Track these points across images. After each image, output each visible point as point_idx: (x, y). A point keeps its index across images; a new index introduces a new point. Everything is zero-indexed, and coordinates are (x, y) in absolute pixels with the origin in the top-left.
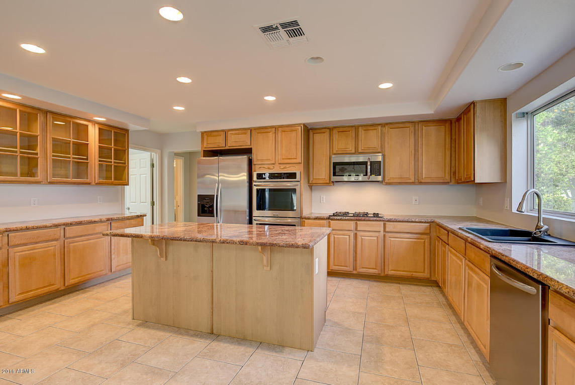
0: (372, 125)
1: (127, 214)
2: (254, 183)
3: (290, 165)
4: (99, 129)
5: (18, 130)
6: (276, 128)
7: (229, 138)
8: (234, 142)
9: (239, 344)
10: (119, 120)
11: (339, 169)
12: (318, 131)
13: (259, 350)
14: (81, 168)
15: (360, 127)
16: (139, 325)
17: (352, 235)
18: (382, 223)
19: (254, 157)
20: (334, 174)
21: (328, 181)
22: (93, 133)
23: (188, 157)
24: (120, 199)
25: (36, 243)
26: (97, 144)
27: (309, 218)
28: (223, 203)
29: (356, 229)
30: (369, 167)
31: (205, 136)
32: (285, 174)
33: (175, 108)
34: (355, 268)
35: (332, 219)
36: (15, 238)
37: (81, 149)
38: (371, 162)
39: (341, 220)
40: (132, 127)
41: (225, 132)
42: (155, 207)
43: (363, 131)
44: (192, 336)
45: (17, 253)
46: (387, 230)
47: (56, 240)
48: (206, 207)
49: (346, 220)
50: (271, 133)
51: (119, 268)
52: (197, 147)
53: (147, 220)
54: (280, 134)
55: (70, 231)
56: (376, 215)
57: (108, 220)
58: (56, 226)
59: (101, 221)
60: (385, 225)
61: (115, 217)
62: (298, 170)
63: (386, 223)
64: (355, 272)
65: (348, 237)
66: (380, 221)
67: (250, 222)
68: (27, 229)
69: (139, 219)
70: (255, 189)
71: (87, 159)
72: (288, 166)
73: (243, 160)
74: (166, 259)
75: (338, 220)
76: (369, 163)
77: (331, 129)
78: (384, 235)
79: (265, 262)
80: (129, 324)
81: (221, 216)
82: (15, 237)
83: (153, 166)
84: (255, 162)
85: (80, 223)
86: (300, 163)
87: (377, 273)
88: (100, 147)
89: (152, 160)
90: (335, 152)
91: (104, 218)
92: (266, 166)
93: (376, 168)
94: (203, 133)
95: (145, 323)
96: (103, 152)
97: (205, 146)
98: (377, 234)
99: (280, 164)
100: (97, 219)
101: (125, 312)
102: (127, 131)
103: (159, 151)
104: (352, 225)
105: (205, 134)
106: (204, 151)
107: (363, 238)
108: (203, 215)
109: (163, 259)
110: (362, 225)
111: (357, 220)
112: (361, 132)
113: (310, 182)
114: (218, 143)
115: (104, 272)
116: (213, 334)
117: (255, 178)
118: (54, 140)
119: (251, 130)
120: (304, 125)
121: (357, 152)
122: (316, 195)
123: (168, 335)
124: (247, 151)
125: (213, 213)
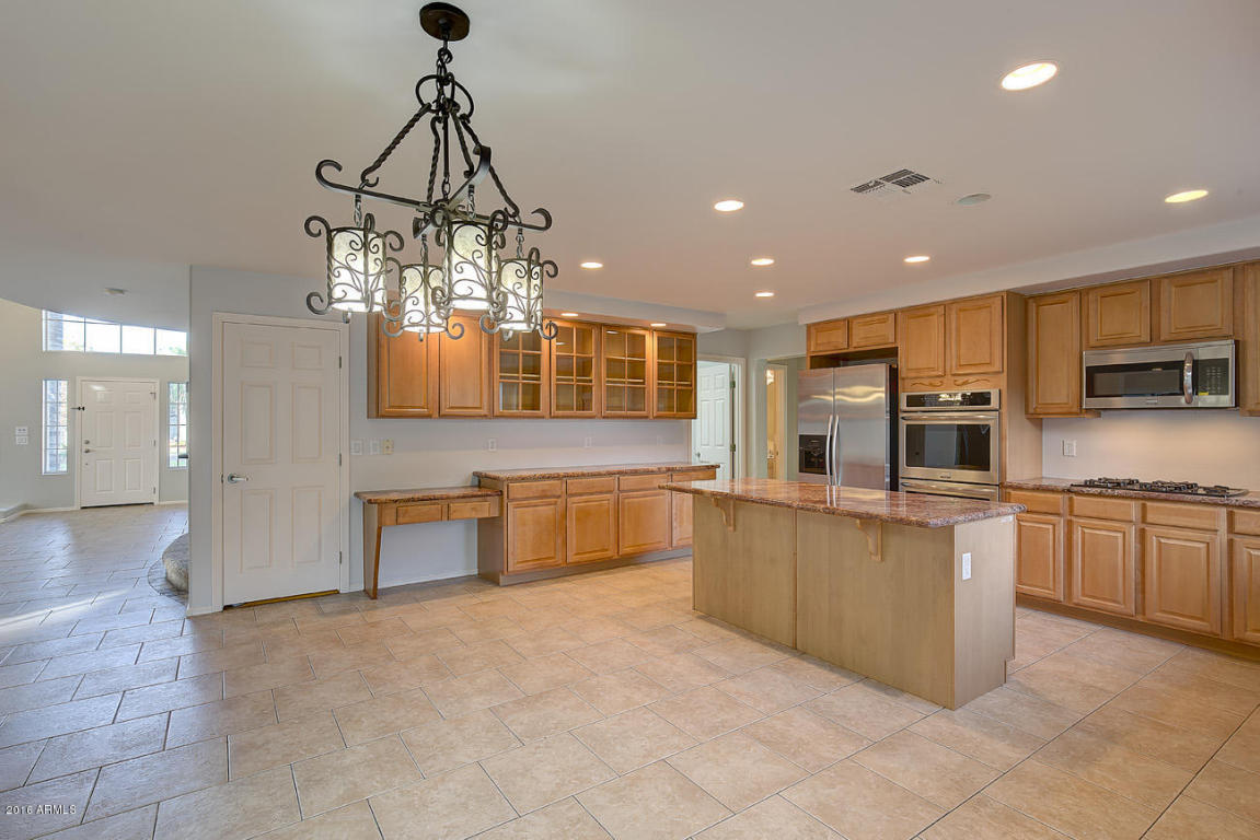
0: (1202, 272)
1: (696, 462)
2: (901, 415)
3: (978, 377)
4: (659, 340)
6: (946, 305)
7: (854, 331)
8: (861, 340)
9: (831, 670)
10: (684, 322)
11: (1097, 381)
12: (1050, 300)
13: (860, 685)
14: (637, 394)
15: (1166, 281)
16: (700, 617)
17: (1132, 532)
18: (1223, 511)
19: (902, 363)
20: (1089, 395)
21: (1075, 409)
22: (651, 344)
23: (791, 365)
24: (685, 439)
25: (592, 494)
26: (656, 360)
27: (1019, 488)
28: (841, 451)
29: (1144, 520)
30: (1188, 375)
31: (813, 330)
33: (759, 295)
34: (1141, 607)
35: (1077, 493)
36: (574, 485)
37: (637, 369)
38: (1196, 364)
39: (1100, 495)
40: (701, 328)
41: (848, 321)
42: (736, 453)
43: (1174, 289)
44: (765, 644)
45: (575, 503)
46: (1238, 528)
47: (610, 492)
48: (812, 457)
49: (1113, 497)
50: (935, 317)
51: (681, 543)
52: (799, 349)
53: (723, 474)
54: (954, 316)
55: (627, 482)
56: (1219, 491)
57: (669, 470)
58: (610, 474)
59: (659, 471)
60: (1231, 516)
61: (678, 466)
62: (994, 388)
63: (1235, 510)
64: (1140, 618)
65: (1120, 535)
66: (1216, 504)
67: (894, 486)
68: (583, 475)
69: (710, 472)
70: (903, 425)
71: (643, 383)
72: (971, 379)
73: (880, 371)
74: (735, 530)
75: (1093, 495)
76: (1188, 365)
77: (1082, 294)
78: (1231, 543)
79: (871, 547)
80: (688, 613)
81: (839, 475)
82: (572, 483)
83: (733, 385)
84: (903, 373)
85: (635, 472)
86: (998, 373)
87: (1208, 629)
88: (659, 364)
89: (732, 376)
90: (1092, 343)
91: (664, 467)
92: (926, 382)
93: (1209, 377)
94: (809, 327)
95: (708, 617)
96: (664, 373)
97: (812, 349)
98: (1207, 536)
99: (954, 375)
100: (654, 468)
101: (686, 599)
102: (694, 335)
103: (743, 360)
104: (1133, 509)
105: (812, 328)
106: (812, 357)
107: (1163, 541)
108: (808, 470)
109: (731, 528)
110: (1159, 511)
111: (1144, 498)
112: (1169, 294)
113: (1031, 411)
114: (837, 342)
115: (663, 545)
116: (796, 649)
117: (903, 405)
118: (608, 359)
119: (895, 313)
120: (1009, 292)
121: (1154, 339)
122: (1051, 439)
123: (734, 635)
124: (887, 354)
125: (824, 467)
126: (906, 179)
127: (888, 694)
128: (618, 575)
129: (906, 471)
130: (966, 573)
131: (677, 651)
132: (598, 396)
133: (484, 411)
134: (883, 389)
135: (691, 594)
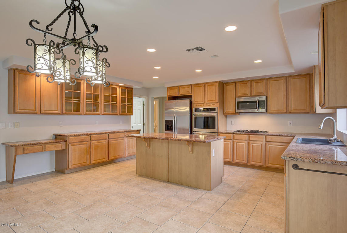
0: (260, 80)
1: (132, 129)
2: (193, 114)
3: (212, 104)
4: (121, 89)
5: (93, 93)
6: (204, 84)
7: (180, 90)
8: (182, 93)
9: (179, 186)
10: (129, 84)
11: (240, 105)
12: (229, 84)
13: (187, 188)
14: (114, 107)
15: (253, 81)
16: (139, 176)
17: (247, 142)
18: (264, 136)
19: (193, 100)
20: (238, 109)
21: (234, 112)
22: (119, 91)
23: (161, 99)
25: (99, 140)
26: (120, 96)
27: (222, 133)
28: (177, 125)
29: (249, 140)
30: (258, 104)
31: (169, 90)
32: (209, 108)
33: (154, 78)
34: (249, 161)
35: (235, 134)
37: (114, 99)
38: (259, 101)
39: (240, 134)
40: (135, 87)
41: (179, 87)
42: (145, 126)
43: (255, 83)
44: (160, 181)
45: (94, 143)
46: (267, 140)
47: (106, 139)
48: (169, 126)
49: (243, 134)
50: (202, 87)
51: (129, 155)
52: (164, 94)
53: (141, 132)
54: (207, 87)
55: (111, 136)
56: (263, 132)
57: (125, 131)
58: (106, 133)
59: (122, 132)
60: (266, 137)
61: (127, 130)
62: (216, 106)
63: (267, 136)
64: (248, 164)
65: (244, 144)
66: (263, 135)
67: (191, 133)
68: (97, 134)
69: (138, 132)
70: (194, 117)
71: (116, 103)
72: (211, 104)
73: (188, 101)
74: (150, 148)
75: (239, 134)
76: (257, 102)
77: (237, 83)
78: (266, 144)
79: (190, 150)
80: (135, 175)
81: (176, 130)
82: (93, 137)
83: (144, 105)
84: (194, 102)
85: (114, 132)
86: (217, 103)
87: (262, 165)
88: (121, 97)
89: (143, 102)
90: (238, 96)
91: (123, 131)
92: (199, 105)
93: (262, 104)
94: (168, 88)
95: (141, 175)
96: (123, 100)
97: (169, 95)
98: (261, 143)
99: (207, 103)
100: (120, 131)
101: (133, 172)
102: (132, 89)
103: (147, 97)
104: (246, 137)
105: (169, 88)
106: (168, 97)
107: (253, 144)
108: (168, 130)
109: (149, 148)
110: (253, 137)
111: (249, 134)
112: (254, 84)
113: (225, 113)
114: (175, 93)
115: (123, 156)
116: (168, 181)
117: (194, 111)
118: (105, 96)
119: (192, 85)
120: (220, 81)
121: (251, 95)
122: (229, 120)
123: (150, 180)
124: (190, 97)
125: (172, 129)
126: (200, 49)
127: (194, 189)
128: (108, 166)
129: (195, 130)
130: (214, 155)
131: (134, 186)
132: (101, 108)
133: (59, 112)
134: (189, 107)
135: (135, 170)
